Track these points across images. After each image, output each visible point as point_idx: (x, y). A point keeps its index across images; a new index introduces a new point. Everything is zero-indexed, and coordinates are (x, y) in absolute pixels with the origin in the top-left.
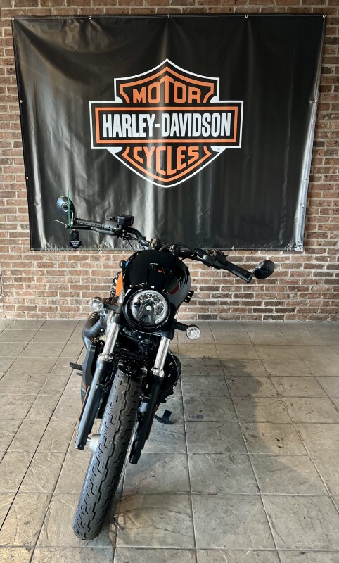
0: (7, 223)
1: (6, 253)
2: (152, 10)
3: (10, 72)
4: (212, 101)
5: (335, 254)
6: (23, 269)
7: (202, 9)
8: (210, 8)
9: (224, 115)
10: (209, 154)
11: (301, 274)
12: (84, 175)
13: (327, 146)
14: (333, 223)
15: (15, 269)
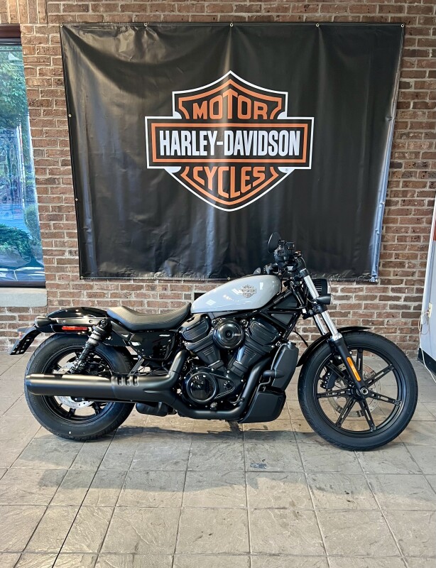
0: (54, 249)
1: (53, 282)
2: (214, 17)
3: (58, 83)
4: (280, 117)
5: (413, 285)
6: (71, 299)
7: (269, 16)
8: (278, 16)
9: (292, 133)
10: (275, 175)
11: (376, 307)
13: (405, 168)
14: (412, 252)
15: (62, 298)
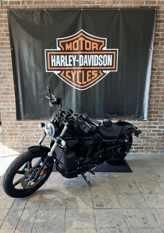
0: (5, 107)
1: (5, 122)
2: (75, 6)
3: (7, 35)
4: (103, 49)
5: (162, 121)
6: (13, 129)
7: (98, 6)
8: (102, 6)
9: (109, 56)
10: (102, 74)
11: (146, 131)
13: (157, 71)
14: (161, 107)
15: (9, 129)
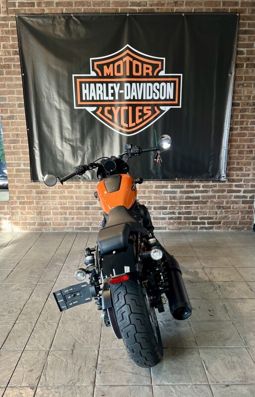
0: (14, 162)
1: (13, 184)
2: (117, 10)
3: (15, 53)
4: (160, 74)
5: (249, 182)
6: (25, 195)
7: (152, 9)
8: (158, 9)
9: (169, 84)
10: (158, 112)
11: (225, 197)
12: (69, 127)
13: (242, 106)
14: (247, 161)
15: (19, 195)
